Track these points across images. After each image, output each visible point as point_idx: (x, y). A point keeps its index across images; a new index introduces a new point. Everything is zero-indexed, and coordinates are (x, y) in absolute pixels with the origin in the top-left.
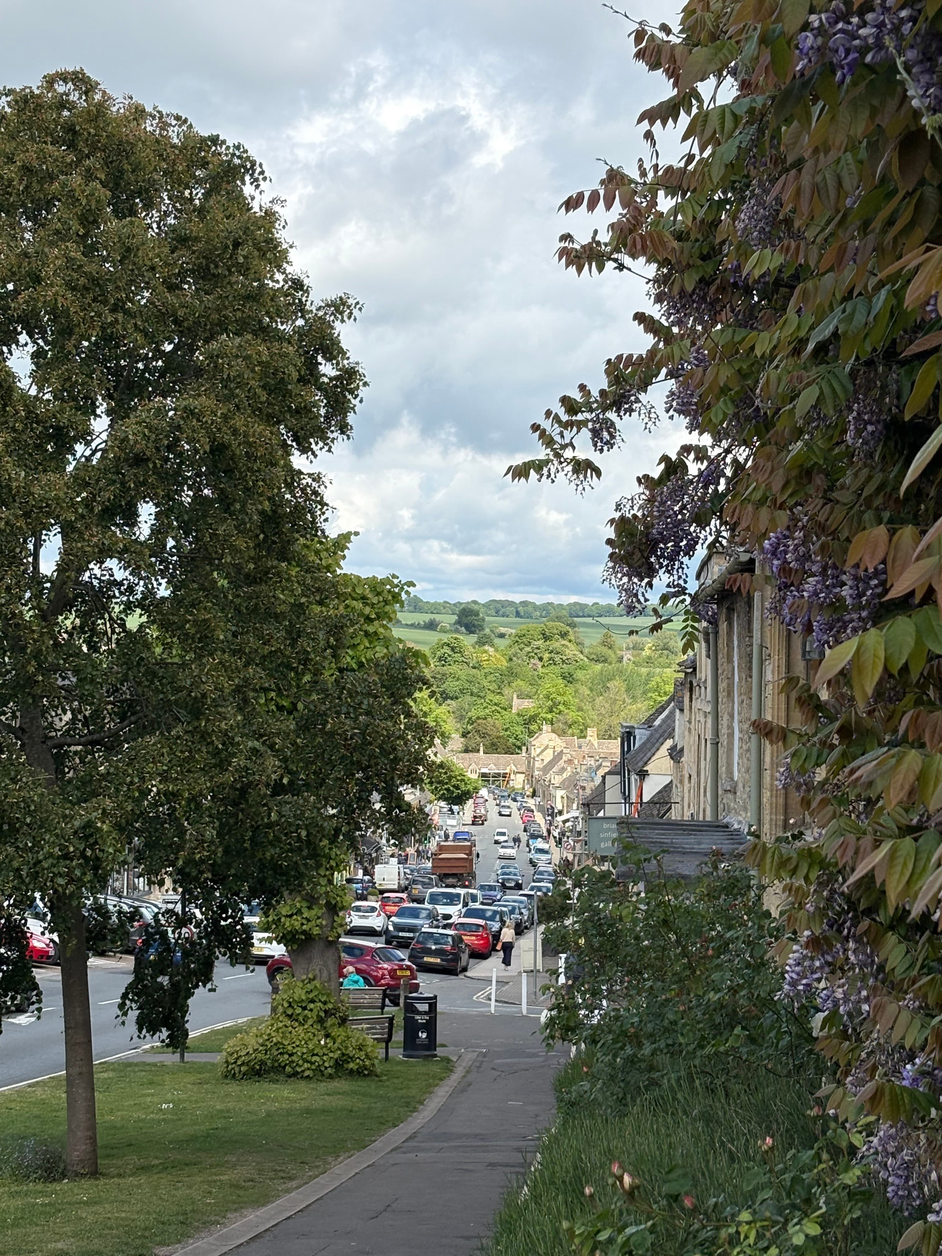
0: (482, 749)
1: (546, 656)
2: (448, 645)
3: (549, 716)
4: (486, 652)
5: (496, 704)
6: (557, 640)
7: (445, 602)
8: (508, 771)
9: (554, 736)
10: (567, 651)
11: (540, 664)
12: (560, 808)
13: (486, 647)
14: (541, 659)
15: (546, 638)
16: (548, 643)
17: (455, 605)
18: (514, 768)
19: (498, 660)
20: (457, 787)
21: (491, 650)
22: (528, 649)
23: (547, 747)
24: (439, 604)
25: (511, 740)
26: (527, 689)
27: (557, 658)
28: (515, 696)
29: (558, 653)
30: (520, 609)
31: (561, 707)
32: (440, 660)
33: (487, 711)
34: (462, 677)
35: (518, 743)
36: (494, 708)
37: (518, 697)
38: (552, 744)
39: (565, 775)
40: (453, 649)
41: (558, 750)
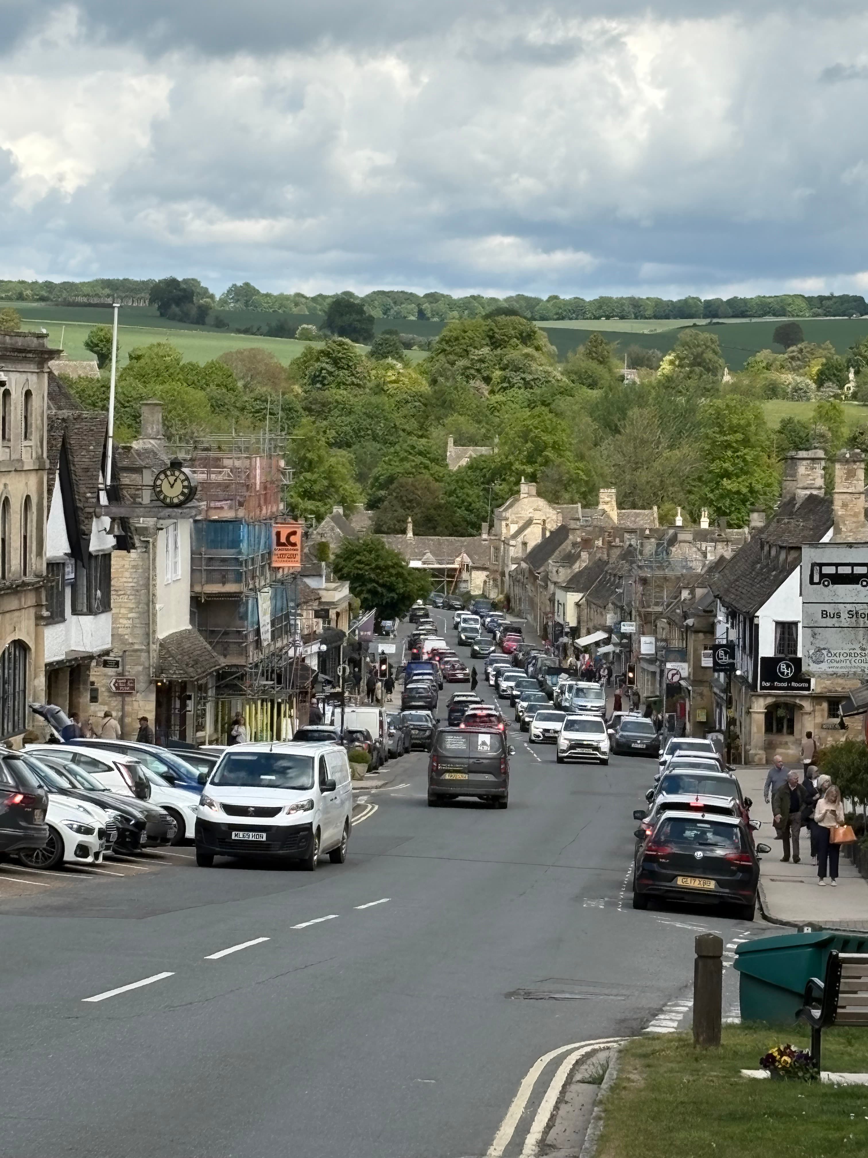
0: (410, 526)
1: (497, 374)
2: (328, 354)
3: (529, 470)
4: (392, 367)
5: (420, 453)
6: (515, 347)
7: (299, 295)
8: (456, 566)
9: (541, 503)
10: (534, 366)
11: (485, 389)
12: (573, 623)
13: (390, 360)
14: (487, 380)
15: (495, 343)
16: (499, 351)
17: (314, 299)
18: (467, 560)
19: (415, 382)
20: (391, 588)
21: (399, 366)
22: (462, 363)
23: (529, 523)
24: (287, 298)
25: (461, 512)
26: (470, 428)
27: (516, 379)
28: (451, 441)
29: (517, 369)
30: (426, 306)
31: (549, 453)
32: (313, 382)
33: (407, 465)
34: (357, 409)
35: (472, 518)
36: (419, 459)
37: (456, 443)
38: (538, 516)
39: (577, 567)
40: (336, 362)
41: (552, 526)
